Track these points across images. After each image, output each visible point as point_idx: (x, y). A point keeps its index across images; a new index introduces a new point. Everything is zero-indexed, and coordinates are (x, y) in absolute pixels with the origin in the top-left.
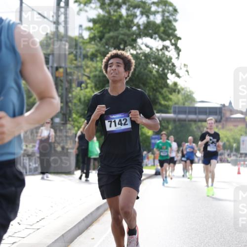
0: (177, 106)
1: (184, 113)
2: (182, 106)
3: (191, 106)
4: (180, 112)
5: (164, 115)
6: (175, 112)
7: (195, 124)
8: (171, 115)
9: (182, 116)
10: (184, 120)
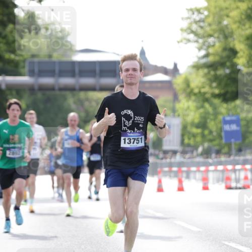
0: (36, 60)
1: (51, 73)
2: (47, 59)
3: (65, 59)
4: (42, 73)
5: (10, 79)
6: (32, 73)
7: (74, 96)
8: (24, 79)
9: (47, 81)
10: (52, 89)
